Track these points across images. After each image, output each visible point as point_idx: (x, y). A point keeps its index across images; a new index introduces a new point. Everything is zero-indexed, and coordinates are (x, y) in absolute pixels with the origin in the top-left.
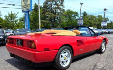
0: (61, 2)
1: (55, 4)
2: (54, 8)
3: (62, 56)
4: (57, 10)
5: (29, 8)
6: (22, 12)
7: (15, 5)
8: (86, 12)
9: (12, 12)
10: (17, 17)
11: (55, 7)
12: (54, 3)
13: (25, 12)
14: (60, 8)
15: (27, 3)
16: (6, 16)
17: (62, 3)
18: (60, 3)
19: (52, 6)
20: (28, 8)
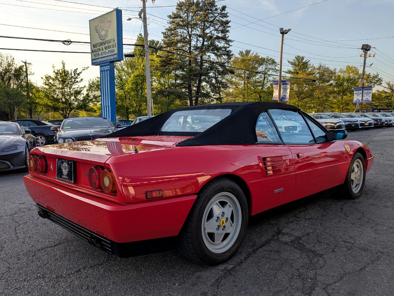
0: (221, 28)
1: (200, 36)
2: (197, 48)
3: (211, 215)
4: (208, 54)
5: (113, 51)
6: (93, 64)
7: (71, 42)
8: (303, 58)
9: (64, 64)
10: (82, 79)
11: (199, 45)
12: (198, 31)
13: (101, 64)
14: (218, 49)
15: (106, 35)
16: (48, 78)
17: (222, 32)
18: (216, 30)
19: (189, 42)
20: (111, 51)
